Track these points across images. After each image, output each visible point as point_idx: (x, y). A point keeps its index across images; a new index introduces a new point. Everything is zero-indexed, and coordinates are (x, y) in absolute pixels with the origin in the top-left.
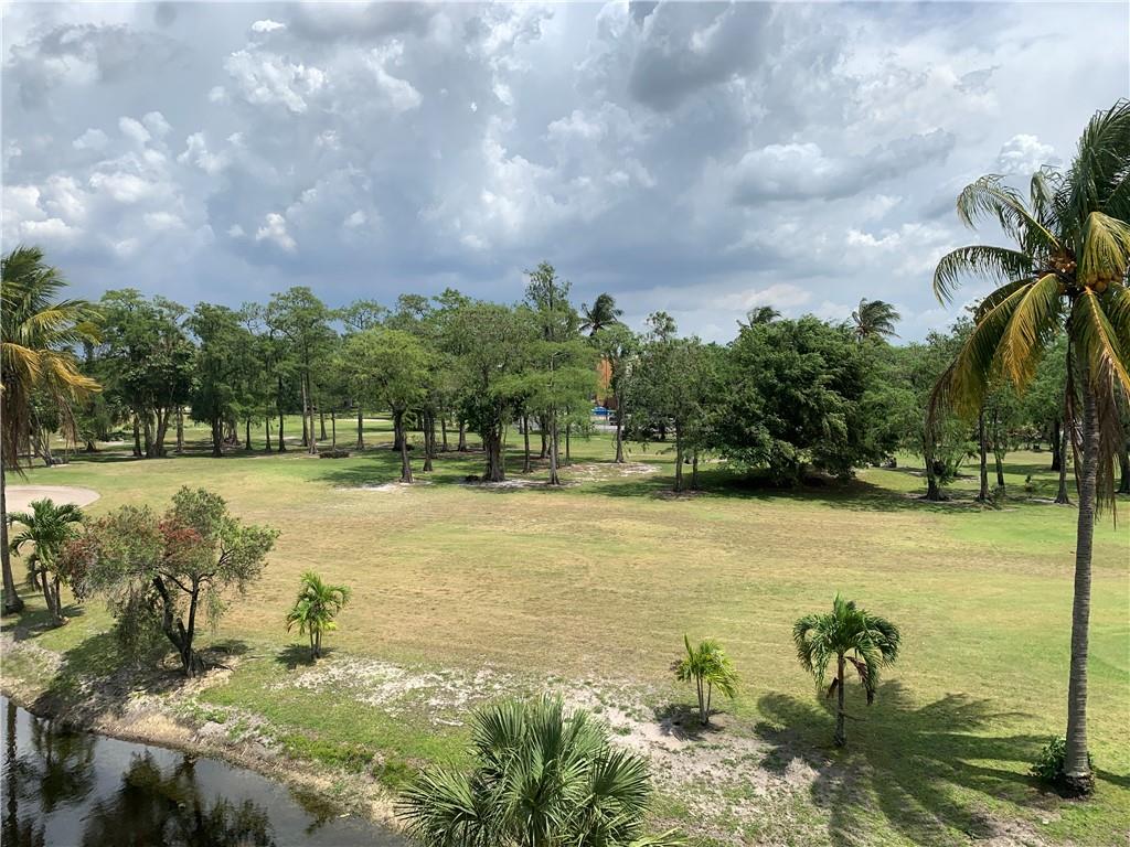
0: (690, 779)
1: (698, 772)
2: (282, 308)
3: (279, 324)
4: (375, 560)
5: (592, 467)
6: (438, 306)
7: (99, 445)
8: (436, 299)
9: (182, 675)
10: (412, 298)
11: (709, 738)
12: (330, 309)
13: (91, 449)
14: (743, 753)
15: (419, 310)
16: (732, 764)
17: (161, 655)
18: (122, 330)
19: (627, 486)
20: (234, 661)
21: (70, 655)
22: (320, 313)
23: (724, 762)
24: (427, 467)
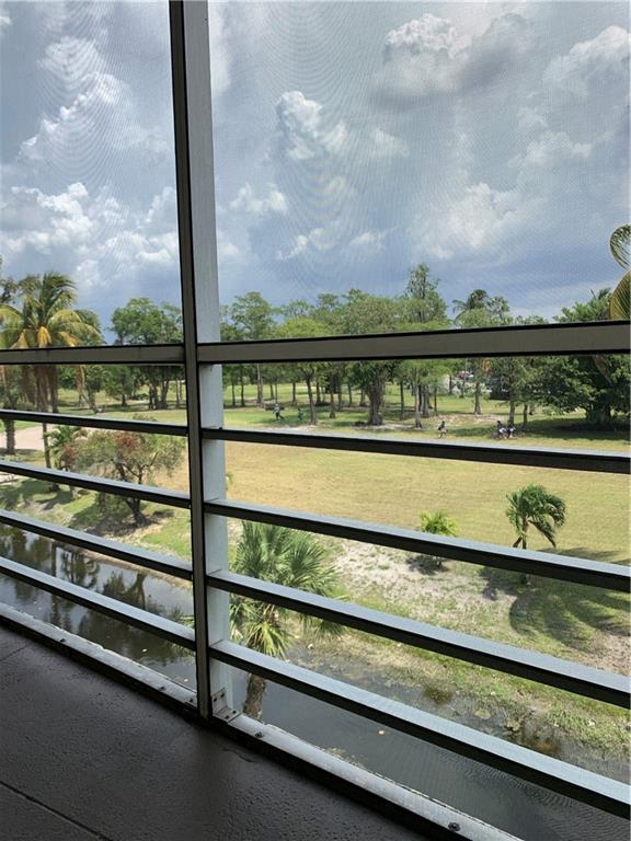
0: (417, 597)
1: (423, 593)
2: (241, 307)
3: (240, 318)
4: (272, 469)
5: (453, 417)
6: (344, 302)
7: (130, 402)
8: (344, 296)
9: (134, 526)
10: (328, 296)
11: (439, 575)
12: (272, 307)
13: (124, 404)
14: (457, 584)
15: (332, 305)
16: (447, 589)
17: (126, 515)
18: (139, 324)
19: (474, 429)
20: (164, 521)
21: (77, 515)
22: (266, 309)
23: (443, 588)
24: (332, 416)
